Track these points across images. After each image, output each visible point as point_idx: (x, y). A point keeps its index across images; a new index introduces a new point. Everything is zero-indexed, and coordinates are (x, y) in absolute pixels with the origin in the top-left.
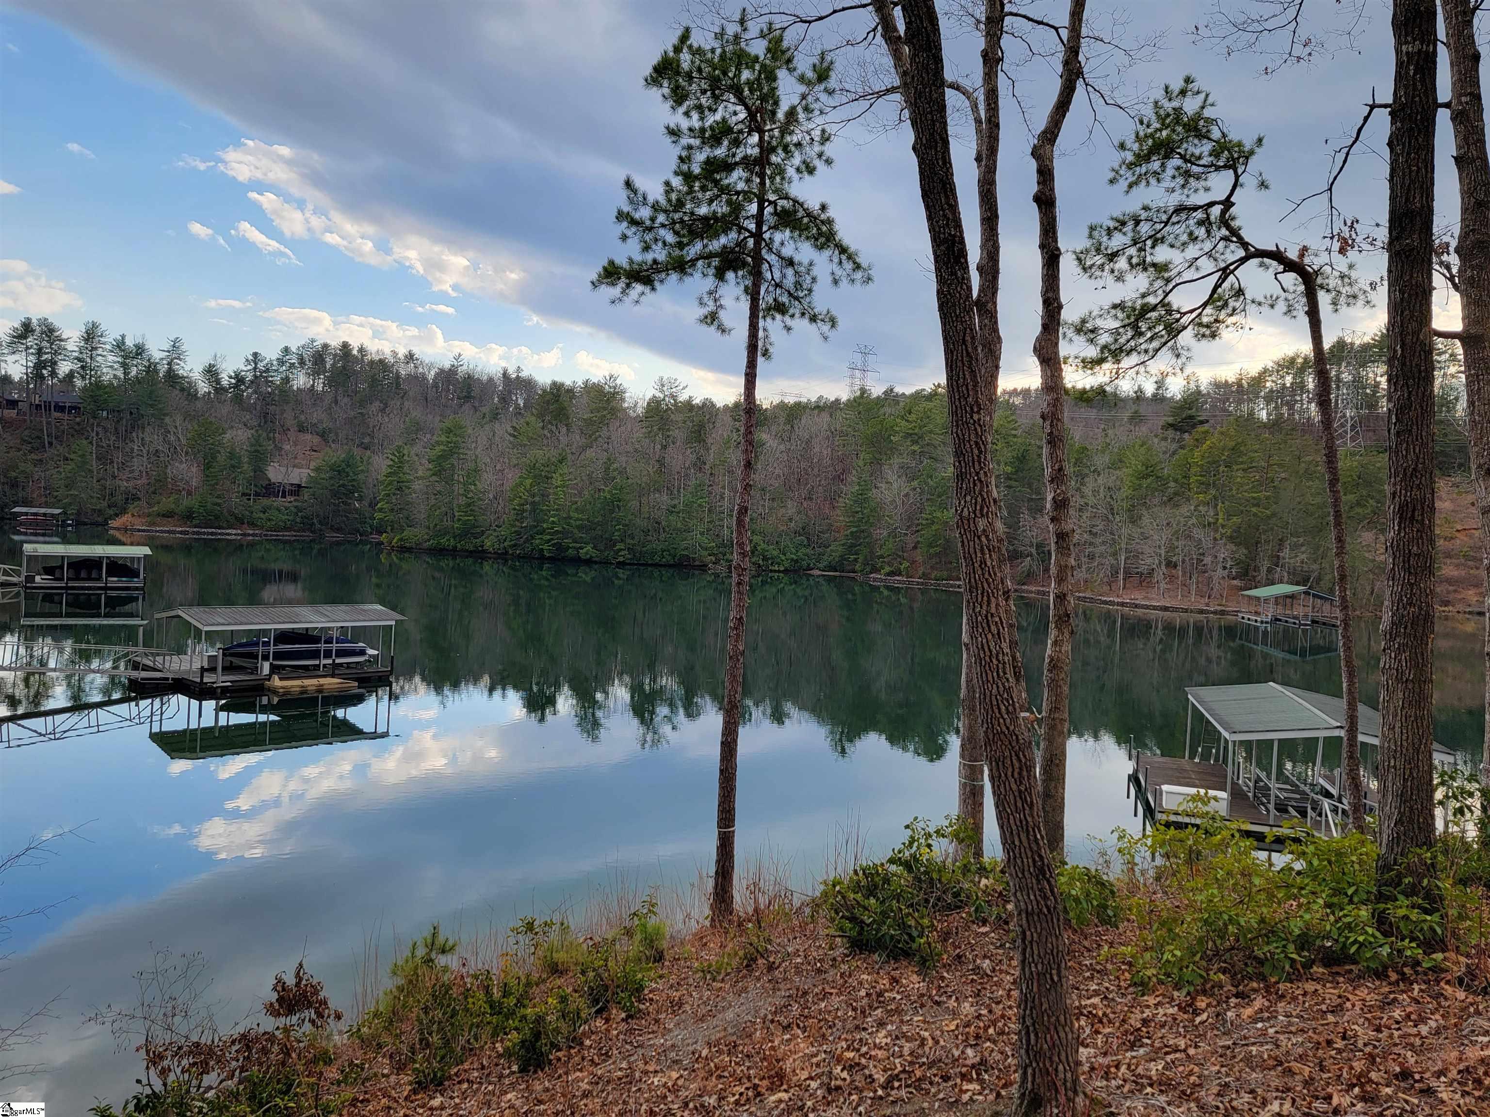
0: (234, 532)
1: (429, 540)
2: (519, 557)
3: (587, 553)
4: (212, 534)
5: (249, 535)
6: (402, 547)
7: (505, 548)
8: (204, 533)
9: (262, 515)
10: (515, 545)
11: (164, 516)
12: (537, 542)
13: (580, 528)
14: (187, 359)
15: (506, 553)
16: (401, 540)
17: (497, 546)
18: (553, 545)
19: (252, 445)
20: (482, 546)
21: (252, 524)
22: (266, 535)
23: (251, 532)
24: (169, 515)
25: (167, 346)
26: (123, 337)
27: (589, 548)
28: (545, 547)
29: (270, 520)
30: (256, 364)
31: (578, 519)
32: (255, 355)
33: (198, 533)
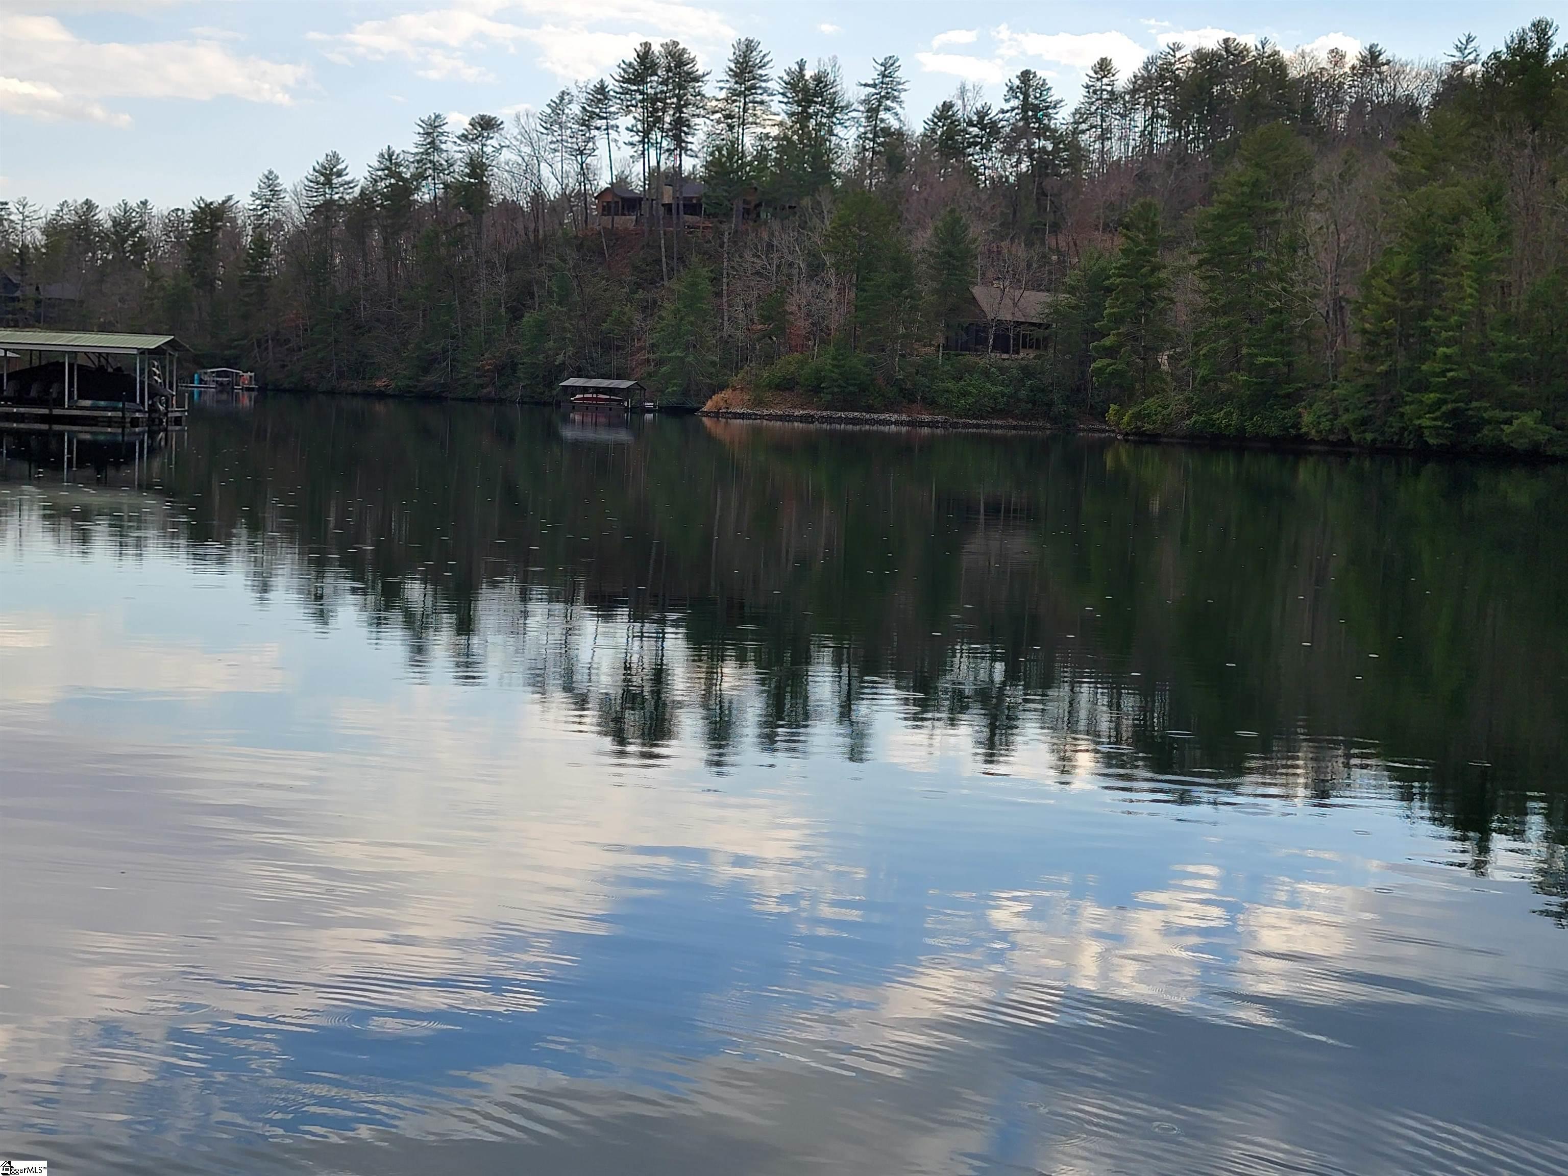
0: (894, 417)
1: (1189, 415)
2: (1374, 451)
3: (1520, 433)
4: (855, 422)
5: (922, 424)
6: (1139, 433)
7: (1346, 430)
8: (840, 420)
9: (950, 385)
10: (1364, 422)
11: (778, 387)
12: (1407, 409)
13: (1513, 370)
14: (903, 96)
15: (1348, 442)
16: (1137, 416)
17: (1325, 425)
18: (1447, 416)
19: (943, 242)
20: (1297, 426)
21: (931, 404)
22: (955, 425)
23: (927, 418)
24: (785, 386)
25: (872, 75)
26: (802, 65)
27: (1527, 420)
28: (1426, 422)
29: (964, 394)
30: (1026, 96)
31: (1507, 348)
32: (1026, 76)
33: (829, 420)
